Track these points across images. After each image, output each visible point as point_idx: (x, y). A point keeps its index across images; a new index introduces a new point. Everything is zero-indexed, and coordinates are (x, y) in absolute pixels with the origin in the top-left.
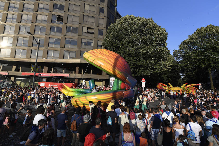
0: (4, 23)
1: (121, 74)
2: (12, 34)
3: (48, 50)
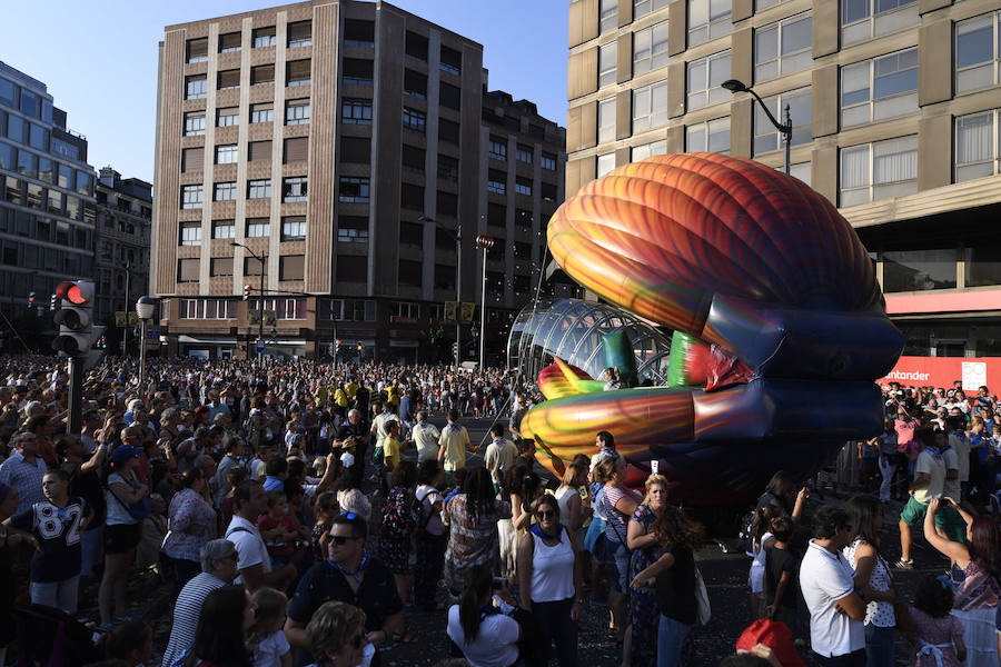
0: (628, 86)
1: (656, 299)
2: (662, 124)
3: (839, 149)
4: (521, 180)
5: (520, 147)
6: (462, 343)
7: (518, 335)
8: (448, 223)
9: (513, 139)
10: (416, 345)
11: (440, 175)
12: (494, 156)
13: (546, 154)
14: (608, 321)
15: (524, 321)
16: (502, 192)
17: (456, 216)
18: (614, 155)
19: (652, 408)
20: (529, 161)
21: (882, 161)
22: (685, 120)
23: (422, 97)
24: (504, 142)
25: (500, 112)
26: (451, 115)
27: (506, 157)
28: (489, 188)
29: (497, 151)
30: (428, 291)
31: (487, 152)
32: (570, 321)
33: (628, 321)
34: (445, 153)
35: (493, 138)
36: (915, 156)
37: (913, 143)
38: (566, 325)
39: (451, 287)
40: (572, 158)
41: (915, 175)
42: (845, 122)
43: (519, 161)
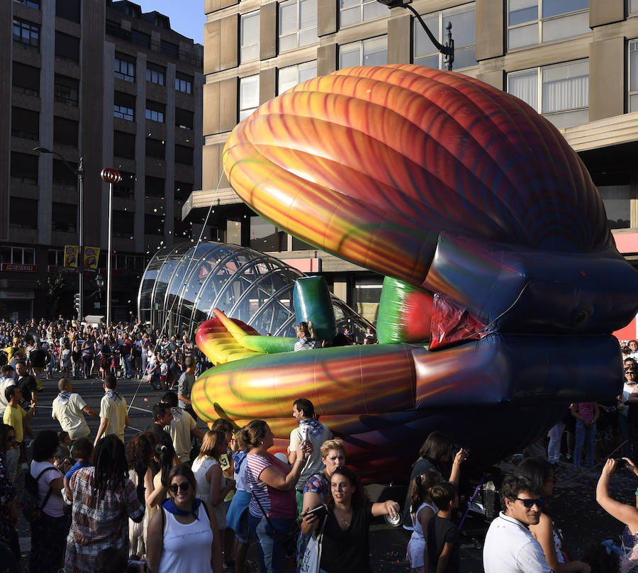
3: (505, 74)
4: (152, 105)
5: (151, 66)
6: (85, 293)
7: (150, 283)
8: (67, 154)
9: (142, 57)
10: (32, 296)
11: (57, 99)
12: (121, 77)
13: (180, 75)
14: (252, 267)
15: (155, 268)
16: (130, 118)
17: (76, 145)
18: (257, 77)
19: (365, 370)
20: (161, 83)
21: (551, 87)
22: (338, 38)
23: (36, 6)
24: (132, 60)
25: (127, 25)
26: (69, 27)
27: (135, 77)
28: (113, 114)
29: (124, 70)
30: (45, 234)
31: (112, 72)
32: (209, 268)
33: (275, 266)
34: (63, 72)
35: (120, 56)
36: (586, 81)
37: (584, 68)
38: (205, 271)
39: (71, 229)
40: (210, 80)
41: (586, 103)
42: (512, 44)
43: (149, 83)
